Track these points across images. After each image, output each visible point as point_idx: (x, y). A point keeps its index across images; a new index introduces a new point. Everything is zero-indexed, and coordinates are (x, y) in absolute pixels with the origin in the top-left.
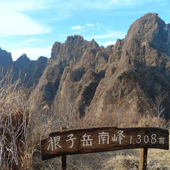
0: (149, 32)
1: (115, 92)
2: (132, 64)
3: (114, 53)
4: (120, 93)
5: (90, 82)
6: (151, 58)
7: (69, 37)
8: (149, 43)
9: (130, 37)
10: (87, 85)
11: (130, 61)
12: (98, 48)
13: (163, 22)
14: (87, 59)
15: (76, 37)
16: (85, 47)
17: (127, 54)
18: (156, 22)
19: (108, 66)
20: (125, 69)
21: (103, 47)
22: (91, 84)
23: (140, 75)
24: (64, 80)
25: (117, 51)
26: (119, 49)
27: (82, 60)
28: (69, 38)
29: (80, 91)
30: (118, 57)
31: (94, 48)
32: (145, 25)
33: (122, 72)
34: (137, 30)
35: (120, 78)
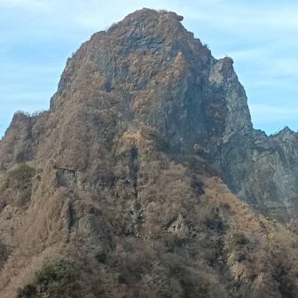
2: (83, 226)
6: (163, 200)
8: (153, 136)
9: (73, 108)
11: (71, 212)
13: (205, 50)
18: (176, 47)
20: (52, 254)
23: (122, 280)
25: (15, 167)
26: (22, 157)
30: (18, 195)
32: (134, 59)
33: (36, 264)
34: (99, 78)
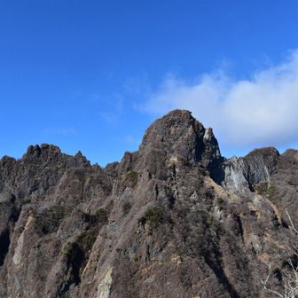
0: (180, 141)
1: (135, 250)
4: (145, 251)
5: (79, 233)
7: (32, 147)
10: (72, 240)
12: (89, 168)
14: (67, 189)
15: (46, 147)
16: (64, 167)
17: (150, 176)
20: (151, 205)
21: (98, 167)
22: (80, 238)
24: (21, 232)
27: (57, 189)
28: (31, 149)
29: (57, 252)
30: (131, 183)
31: (81, 167)
34: (159, 137)
35: (143, 221)
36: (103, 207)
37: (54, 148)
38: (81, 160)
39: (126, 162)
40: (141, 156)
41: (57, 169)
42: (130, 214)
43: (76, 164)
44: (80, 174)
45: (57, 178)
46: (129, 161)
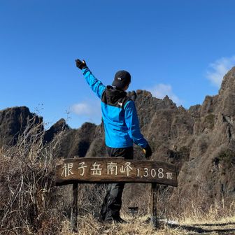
3: (202, 118)
12: (174, 110)
14: (157, 128)
15: (141, 92)
16: (155, 108)
17: (224, 119)
19: (193, 141)
21: (183, 108)
27: (150, 128)
28: (129, 94)
31: (168, 109)
35: (216, 161)
36: (186, 145)
37: (147, 93)
38: (168, 103)
39: (207, 105)
40: (220, 100)
41: (150, 110)
42: (207, 153)
43: (165, 106)
44: (168, 115)
45: (150, 117)
46: (209, 103)
